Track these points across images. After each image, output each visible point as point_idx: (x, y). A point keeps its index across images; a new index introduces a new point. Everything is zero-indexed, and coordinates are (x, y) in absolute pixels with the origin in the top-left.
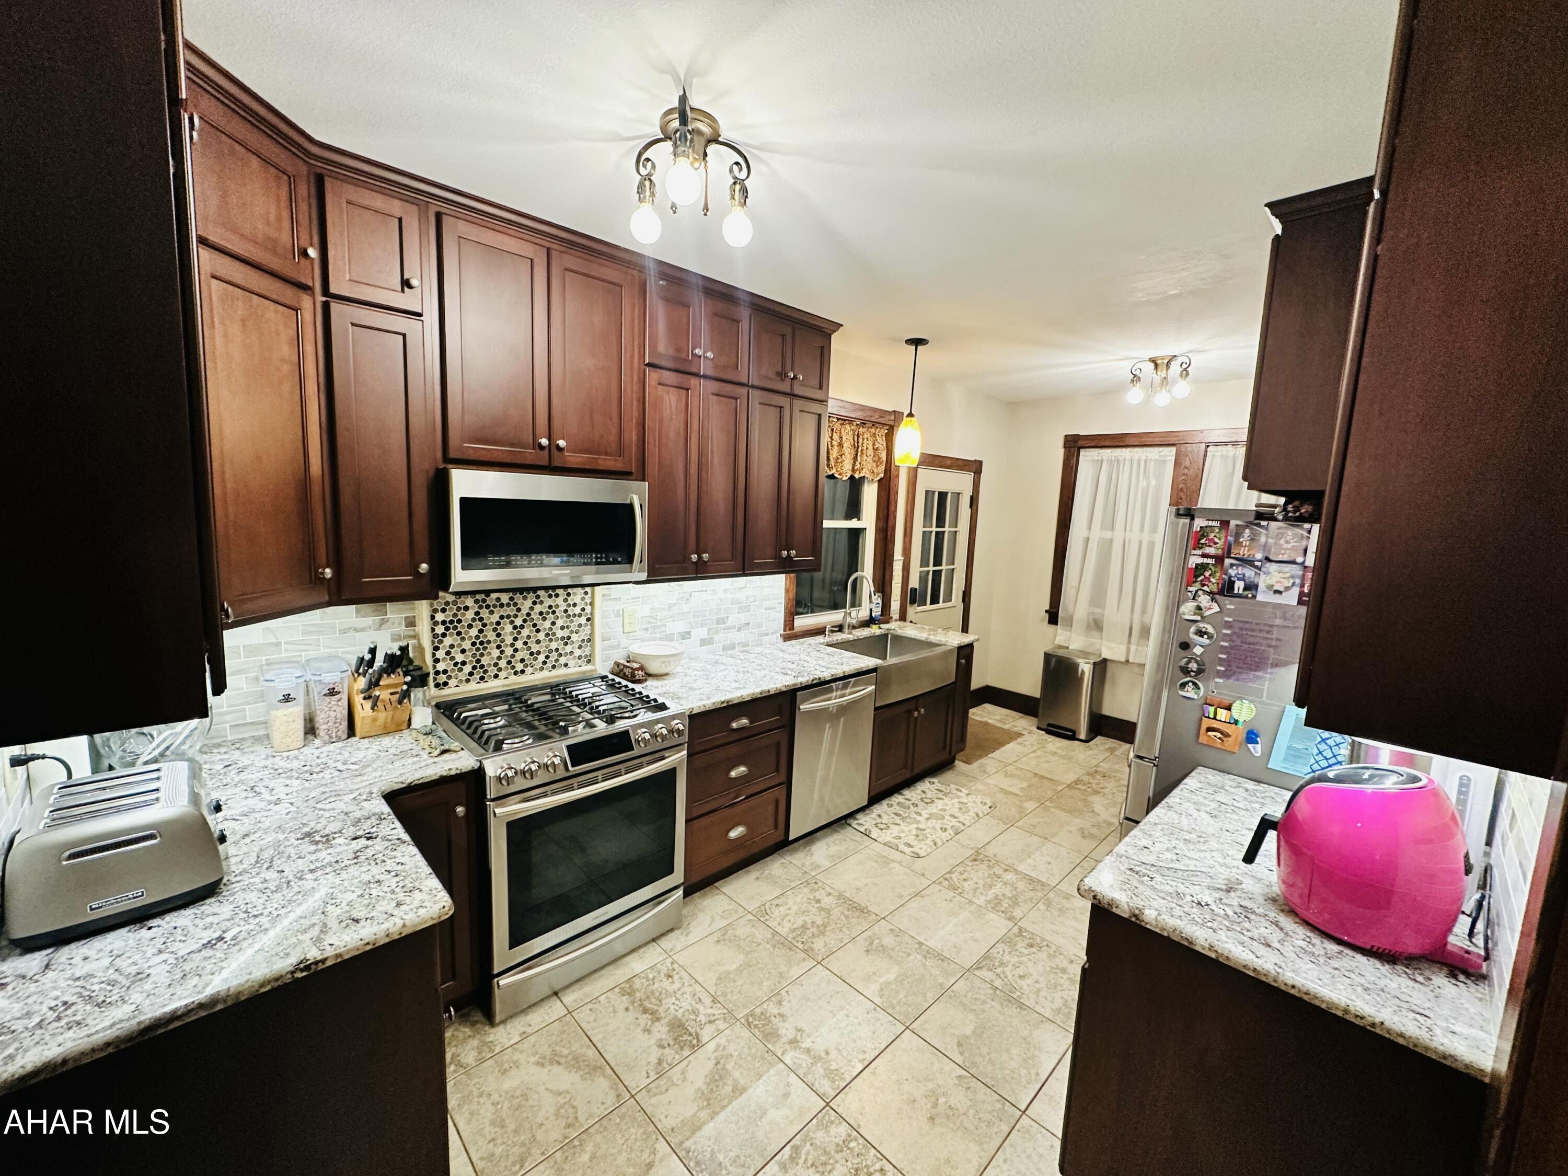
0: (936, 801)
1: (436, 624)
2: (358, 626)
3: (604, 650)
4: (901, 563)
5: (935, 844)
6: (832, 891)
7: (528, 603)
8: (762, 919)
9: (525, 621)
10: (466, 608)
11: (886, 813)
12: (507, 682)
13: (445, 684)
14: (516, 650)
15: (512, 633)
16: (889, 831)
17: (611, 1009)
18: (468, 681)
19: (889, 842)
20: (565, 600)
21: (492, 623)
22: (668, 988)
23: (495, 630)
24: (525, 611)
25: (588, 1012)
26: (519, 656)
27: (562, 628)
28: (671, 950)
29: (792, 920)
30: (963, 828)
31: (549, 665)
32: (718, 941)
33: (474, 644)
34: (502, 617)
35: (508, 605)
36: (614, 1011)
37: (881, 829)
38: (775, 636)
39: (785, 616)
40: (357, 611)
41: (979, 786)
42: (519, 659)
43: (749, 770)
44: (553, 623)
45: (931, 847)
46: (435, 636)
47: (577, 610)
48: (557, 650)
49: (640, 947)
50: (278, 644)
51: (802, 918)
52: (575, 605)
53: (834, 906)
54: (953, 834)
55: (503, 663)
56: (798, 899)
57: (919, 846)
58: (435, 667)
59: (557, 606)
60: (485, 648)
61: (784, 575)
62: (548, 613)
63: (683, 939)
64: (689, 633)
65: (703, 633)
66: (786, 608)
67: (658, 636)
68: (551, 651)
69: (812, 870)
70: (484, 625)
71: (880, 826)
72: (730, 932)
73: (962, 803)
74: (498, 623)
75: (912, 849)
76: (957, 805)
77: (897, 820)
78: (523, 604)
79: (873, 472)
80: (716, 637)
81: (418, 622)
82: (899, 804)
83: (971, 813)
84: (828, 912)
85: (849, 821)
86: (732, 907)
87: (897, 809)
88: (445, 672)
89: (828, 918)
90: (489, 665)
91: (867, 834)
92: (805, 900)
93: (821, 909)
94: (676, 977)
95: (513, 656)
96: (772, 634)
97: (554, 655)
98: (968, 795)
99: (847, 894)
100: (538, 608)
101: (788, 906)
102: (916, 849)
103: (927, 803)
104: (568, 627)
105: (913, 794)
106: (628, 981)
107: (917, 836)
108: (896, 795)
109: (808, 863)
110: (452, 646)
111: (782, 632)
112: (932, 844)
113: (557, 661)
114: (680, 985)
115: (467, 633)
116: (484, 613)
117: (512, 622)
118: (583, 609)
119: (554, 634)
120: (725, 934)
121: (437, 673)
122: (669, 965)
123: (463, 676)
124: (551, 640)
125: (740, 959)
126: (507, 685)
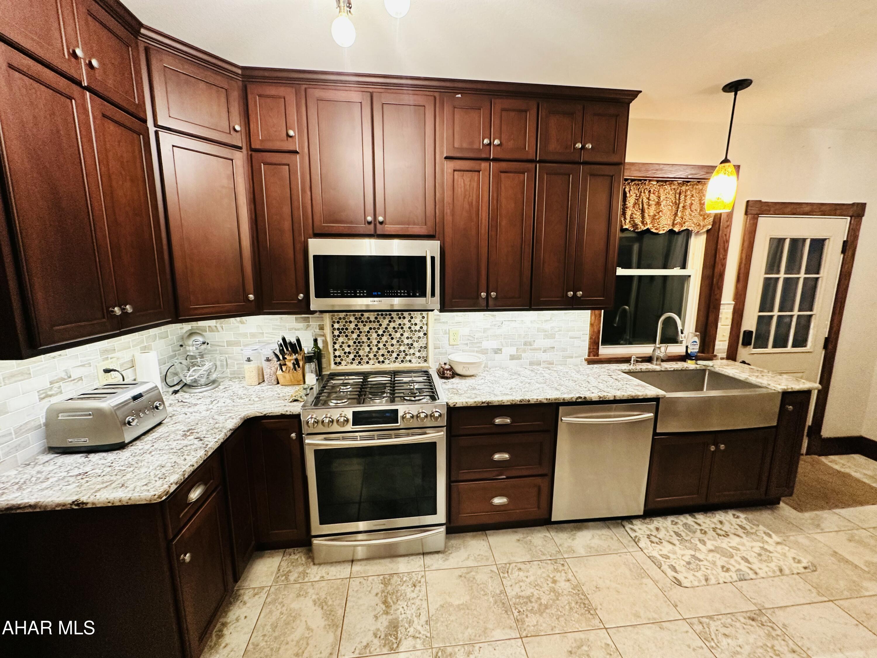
0: (732, 536)
1: (334, 329)
2: (296, 327)
3: (435, 355)
4: (731, 307)
5: (707, 580)
6: (573, 579)
7: (386, 322)
8: (502, 575)
9: (384, 332)
10: (350, 322)
11: (666, 529)
12: (374, 366)
13: (340, 363)
14: (379, 349)
15: (376, 339)
16: (659, 547)
17: (369, 589)
18: (352, 363)
19: (654, 557)
20: (410, 321)
21: (365, 332)
22: (408, 594)
23: (366, 336)
24: (384, 325)
25: (358, 583)
26: (381, 352)
27: (408, 338)
28: (429, 567)
29: (523, 588)
30: (753, 576)
31: (399, 360)
32: (461, 576)
33: (355, 343)
34: (370, 329)
35: (374, 322)
36: (370, 592)
37: (652, 542)
38: (579, 359)
39: (590, 345)
40: (296, 319)
41: (801, 539)
42: (381, 354)
43: (511, 458)
44: (402, 335)
45: (700, 581)
46: (334, 336)
47: (417, 328)
48: (404, 351)
49: (412, 555)
50: (263, 333)
51: (532, 590)
52: (416, 324)
53: (565, 592)
54: (735, 578)
55: (371, 356)
56: (539, 572)
57: (685, 574)
58: (334, 353)
59: (404, 324)
60: (361, 346)
61: (589, 311)
62: (398, 328)
63: (440, 562)
64: (501, 350)
65: (513, 351)
66: (591, 338)
67: (476, 349)
68: (400, 352)
69: (566, 552)
70: (361, 332)
71: (653, 539)
72: (473, 573)
73: (766, 550)
74: (368, 332)
75: (675, 575)
76: (757, 550)
77: (675, 539)
78: (383, 322)
79: (699, 225)
80: (523, 355)
81: (325, 328)
82: (685, 524)
83: (773, 565)
84: (558, 595)
85: (625, 523)
86: (486, 554)
87: (680, 528)
88: (340, 356)
89: (554, 601)
90: (364, 356)
91: (636, 541)
92: (544, 575)
93: (553, 590)
94: (418, 588)
95: (377, 352)
96: (576, 357)
97: (402, 355)
98: (778, 543)
99: (585, 589)
100: (392, 325)
101: (528, 574)
102: (680, 577)
103: (719, 535)
104: (411, 338)
105: (707, 520)
106: (391, 575)
107: (689, 563)
108: (687, 516)
109: (566, 545)
110: (343, 343)
111: (587, 357)
112: (702, 578)
113: (404, 358)
114: (415, 596)
115: (351, 336)
116: (360, 325)
117: (376, 332)
118: (421, 328)
119: (402, 341)
120: (468, 573)
121: (335, 357)
122: (420, 577)
123: (349, 360)
124: (400, 345)
125: (465, 598)
126: (374, 369)
